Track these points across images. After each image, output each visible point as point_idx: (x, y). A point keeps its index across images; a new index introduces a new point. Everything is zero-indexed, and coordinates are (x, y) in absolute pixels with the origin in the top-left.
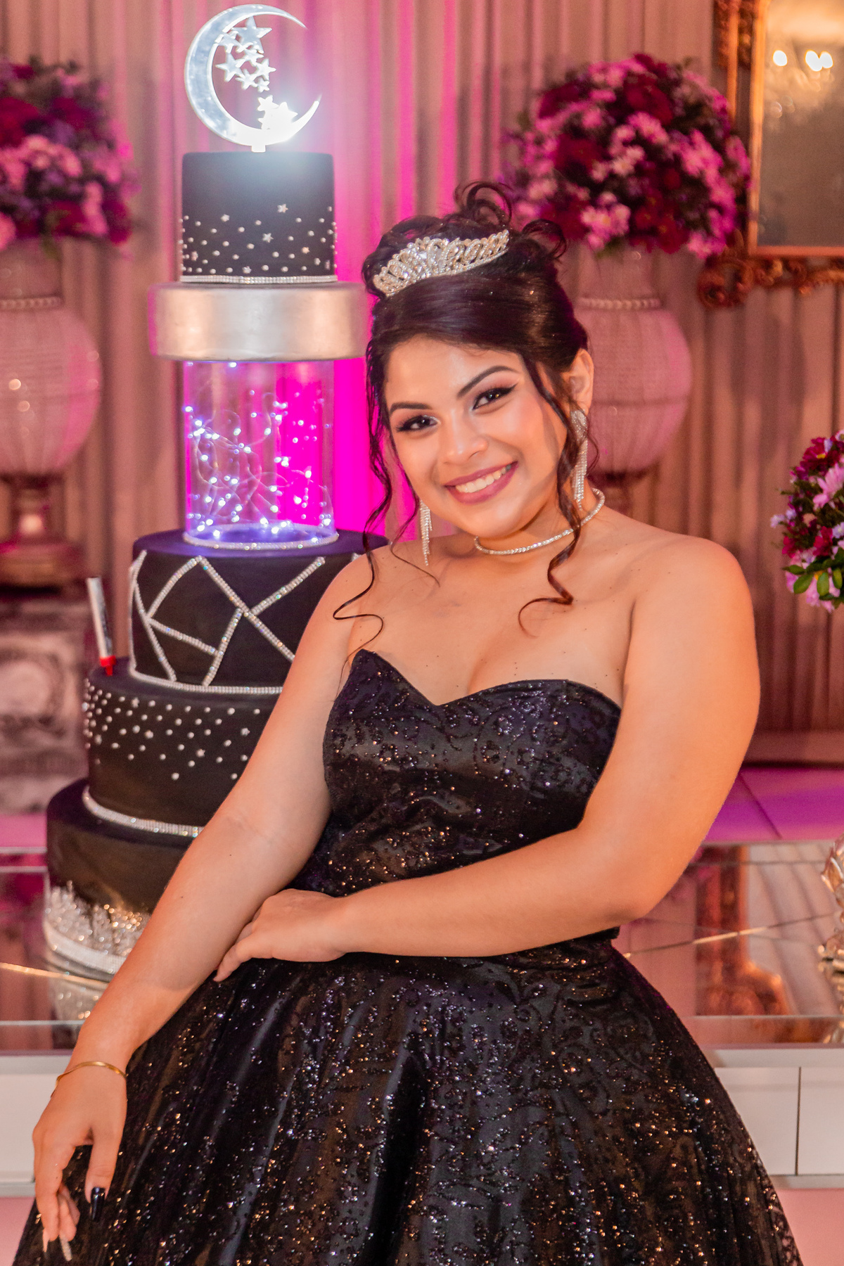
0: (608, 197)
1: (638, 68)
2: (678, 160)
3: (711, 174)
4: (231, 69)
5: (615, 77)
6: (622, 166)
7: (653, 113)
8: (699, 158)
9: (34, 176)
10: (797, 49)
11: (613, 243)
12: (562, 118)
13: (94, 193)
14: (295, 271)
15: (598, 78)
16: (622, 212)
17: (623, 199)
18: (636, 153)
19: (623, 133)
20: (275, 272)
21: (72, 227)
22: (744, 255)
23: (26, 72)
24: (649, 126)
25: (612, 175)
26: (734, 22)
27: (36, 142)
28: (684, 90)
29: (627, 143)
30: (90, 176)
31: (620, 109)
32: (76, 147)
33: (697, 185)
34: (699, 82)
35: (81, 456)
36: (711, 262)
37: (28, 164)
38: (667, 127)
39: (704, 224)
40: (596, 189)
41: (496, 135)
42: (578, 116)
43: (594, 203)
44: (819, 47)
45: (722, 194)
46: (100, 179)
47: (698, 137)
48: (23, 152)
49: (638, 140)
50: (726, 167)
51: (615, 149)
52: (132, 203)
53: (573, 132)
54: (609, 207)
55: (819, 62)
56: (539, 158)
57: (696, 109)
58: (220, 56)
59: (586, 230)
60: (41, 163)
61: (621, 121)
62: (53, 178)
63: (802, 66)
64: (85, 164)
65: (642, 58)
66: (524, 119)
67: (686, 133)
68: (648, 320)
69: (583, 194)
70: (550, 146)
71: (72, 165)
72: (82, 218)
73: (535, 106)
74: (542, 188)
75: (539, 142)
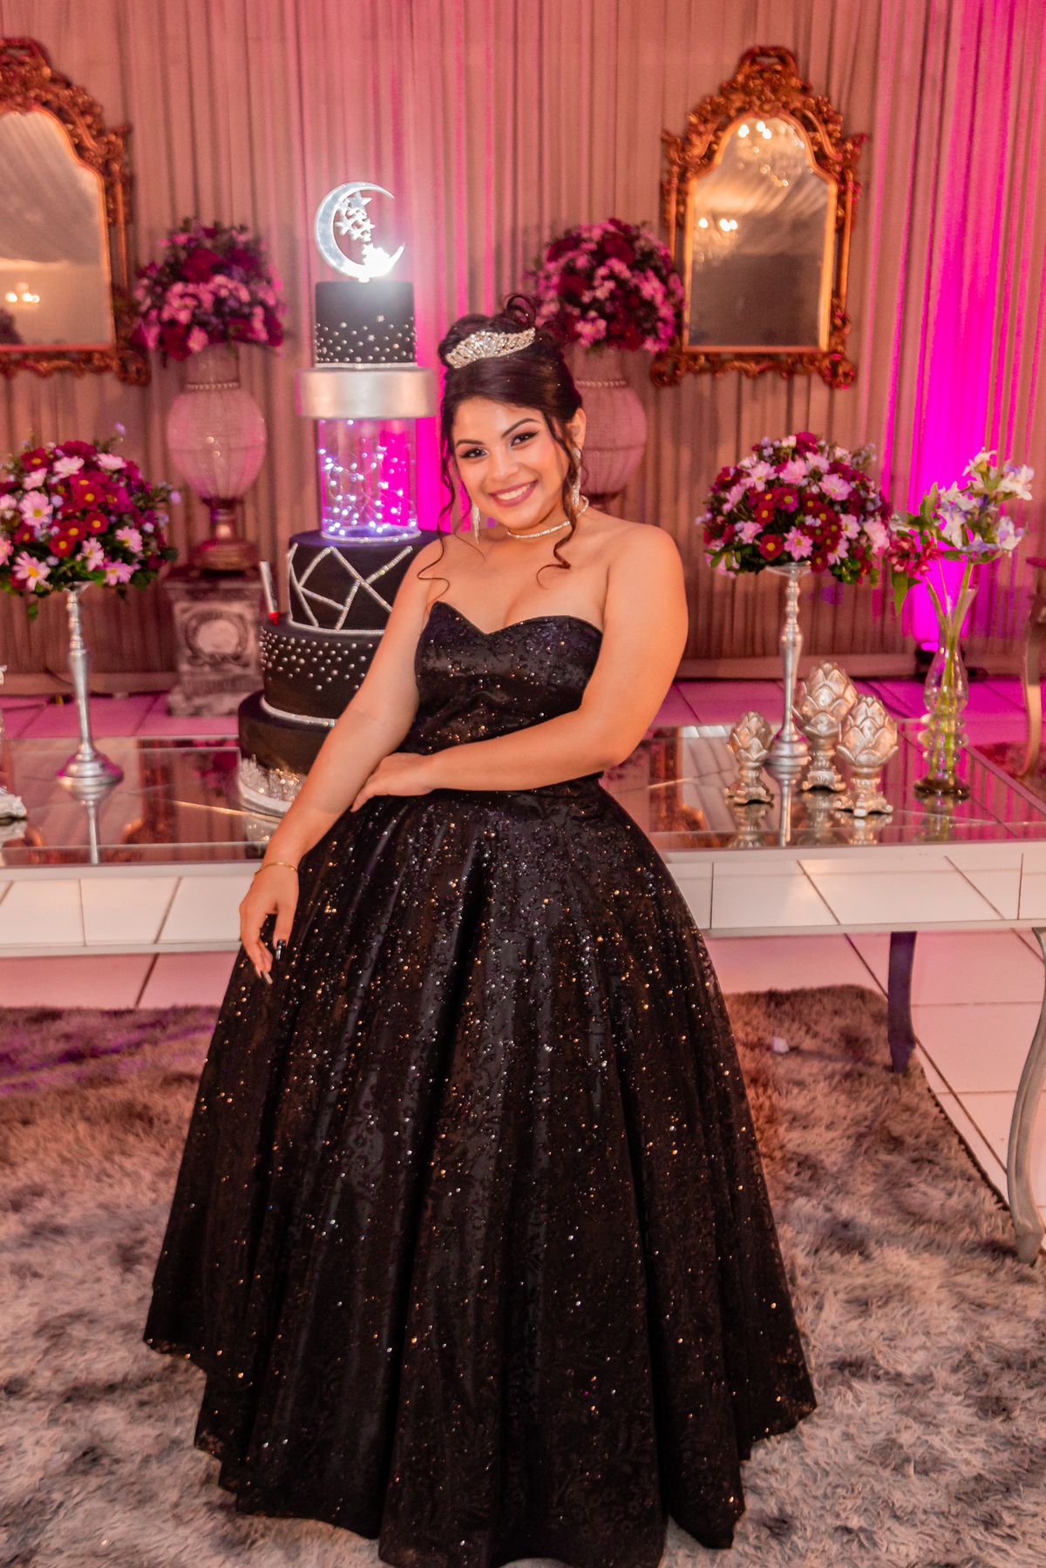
0: (593, 314)
1: (612, 229)
2: (637, 289)
3: (659, 298)
4: (346, 226)
5: (597, 234)
6: (601, 293)
7: (621, 258)
8: (651, 288)
9: (219, 302)
10: (715, 217)
11: (596, 344)
12: (562, 261)
13: (259, 312)
15: (585, 235)
16: (602, 324)
17: (602, 315)
18: (610, 285)
19: (602, 271)
20: (376, 361)
21: (245, 336)
22: (680, 352)
23: (212, 233)
24: (619, 267)
25: (595, 300)
26: (674, 197)
27: (220, 279)
28: (642, 243)
29: (605, 278)
30: (256, 301)
31: (600, 256)
32: (246, 283)
33: (650, 305)
34: (651, 237)
35: (254, 486)
36: (659, 356)
37: (215, 294)
38: (630, 268)
39: (654, 331)
40: (585, 308)
41: (520, 274)
42: (573, 260)
43: (583, 317)
45: (665, 311)
46: (263, 304)
47: (650, 274)
48: (211, 286)
49: (612, 276)
50: (669, 294)
51: (597, 283)
52: (284, 320)
53: (569, 271)
54: (593, 320)
56: (548, 288)
57: (649, 255)
59: (579, 335)
60: (224, 293)
61: (601, 263)
62: (232, 303)
64: (252, 293)
65: (613, 222)
66: (538, 262)
67: (643, 271)
68: (618, 394)
69: (576, 312)
70: (555, 280)
71: (244, 295)
72: (252, 330)
73: (545, 254)
74: (550, 309)
75: (548, 277)
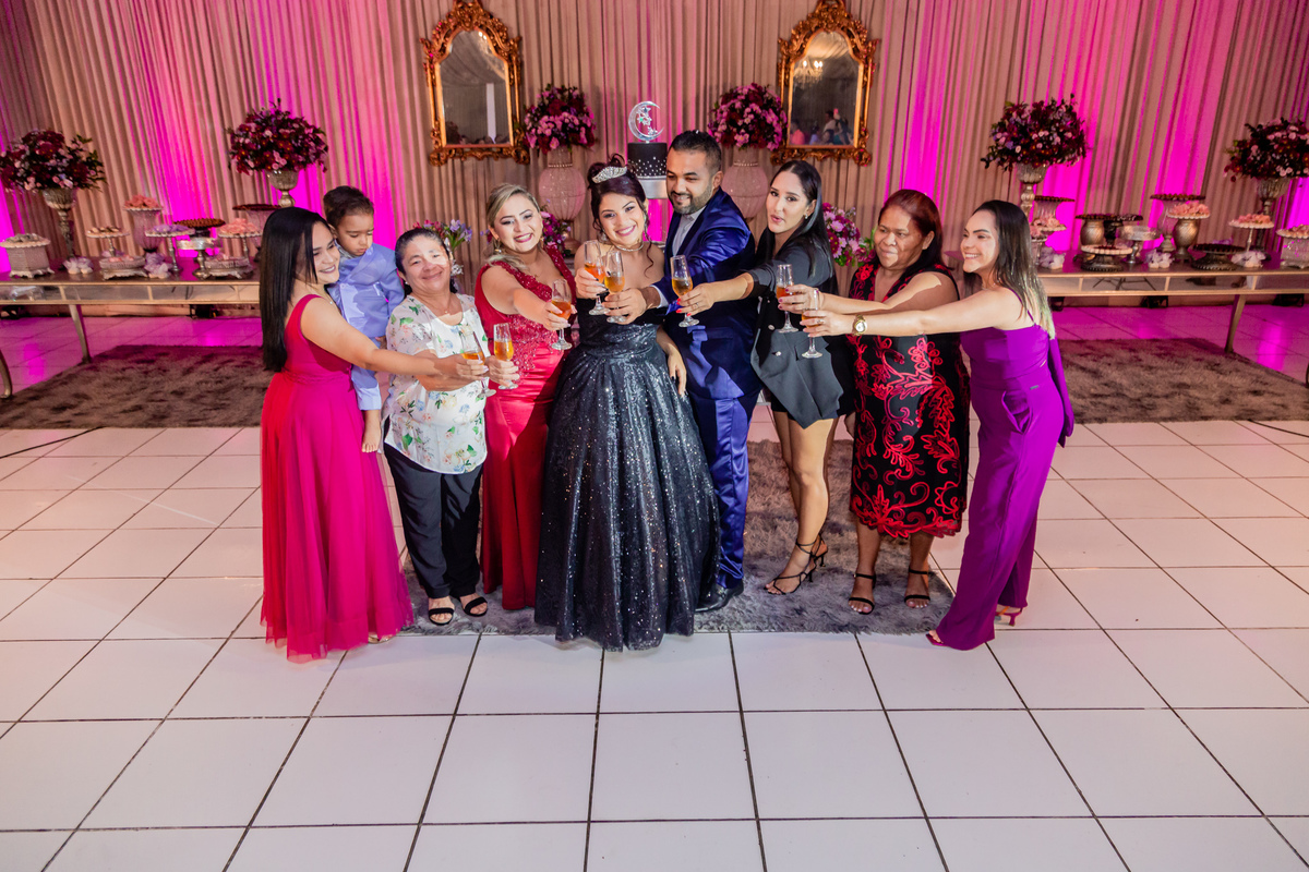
0: (743, 131)
1: (752, 89)
2: (765, 119)
3: (775, 123)
4: (640, 119)
5: (746, 91)
6: (747, 121)
7: (757, 104)
8: (771, 118)
9: (564, 125)
11: (745, 145)
12: (729, 104)
13: (583, 129)
14: (658, 175)
15: (740, 92)
16: (747, 136)
17: (747, 132)
18: (752, 116)
19: (748, 110)
20: (653, 175)
21: (578, 142)
22: (785, 148)
23: (562, 90)
24: (756, 108)
25: (744, 124)
26: (783, 71)
27: (566, 114)
28: (767, 95)
29: (748, 113)
30: (582, 124)
31: (746, 103)
32: (576, 115)
33: (771, 126)
34: (772, 92)
35: (580, 214)
36: (775, 151)
37: (563, 121)
38: (761, 108)
39: (772, 139)
40: (739, 128)
41: (708, 110)
42: (734, 104)
43: (738, 132)
44: (819, 59)
45: (778, 129)
46: (585, 126)
47: (771, 111)
48: (561, 117)
49: (752, 112)
50: (779, 120)
51: (745, 115)
52: (595, 133)
53: (732, 109)
54: (743, 134)
55: (818, 65)
56: (722, 118)
57: (771, 101)
58: (637, 116)
59: (736, 141)
60: (567, 121)
61: (747, 106)
62: (570, 125)
63: (813, 67)
64: (581, 121)
65: (754, 85)
66: (718, 107)
67: (768, 110)
68: (754, 170)
69: (735, 130)
70: (725, 114)
71: (576, 122)
72: (580, 137)
73: (720, 101)
74: (722, 128)
75: (722, 112)
